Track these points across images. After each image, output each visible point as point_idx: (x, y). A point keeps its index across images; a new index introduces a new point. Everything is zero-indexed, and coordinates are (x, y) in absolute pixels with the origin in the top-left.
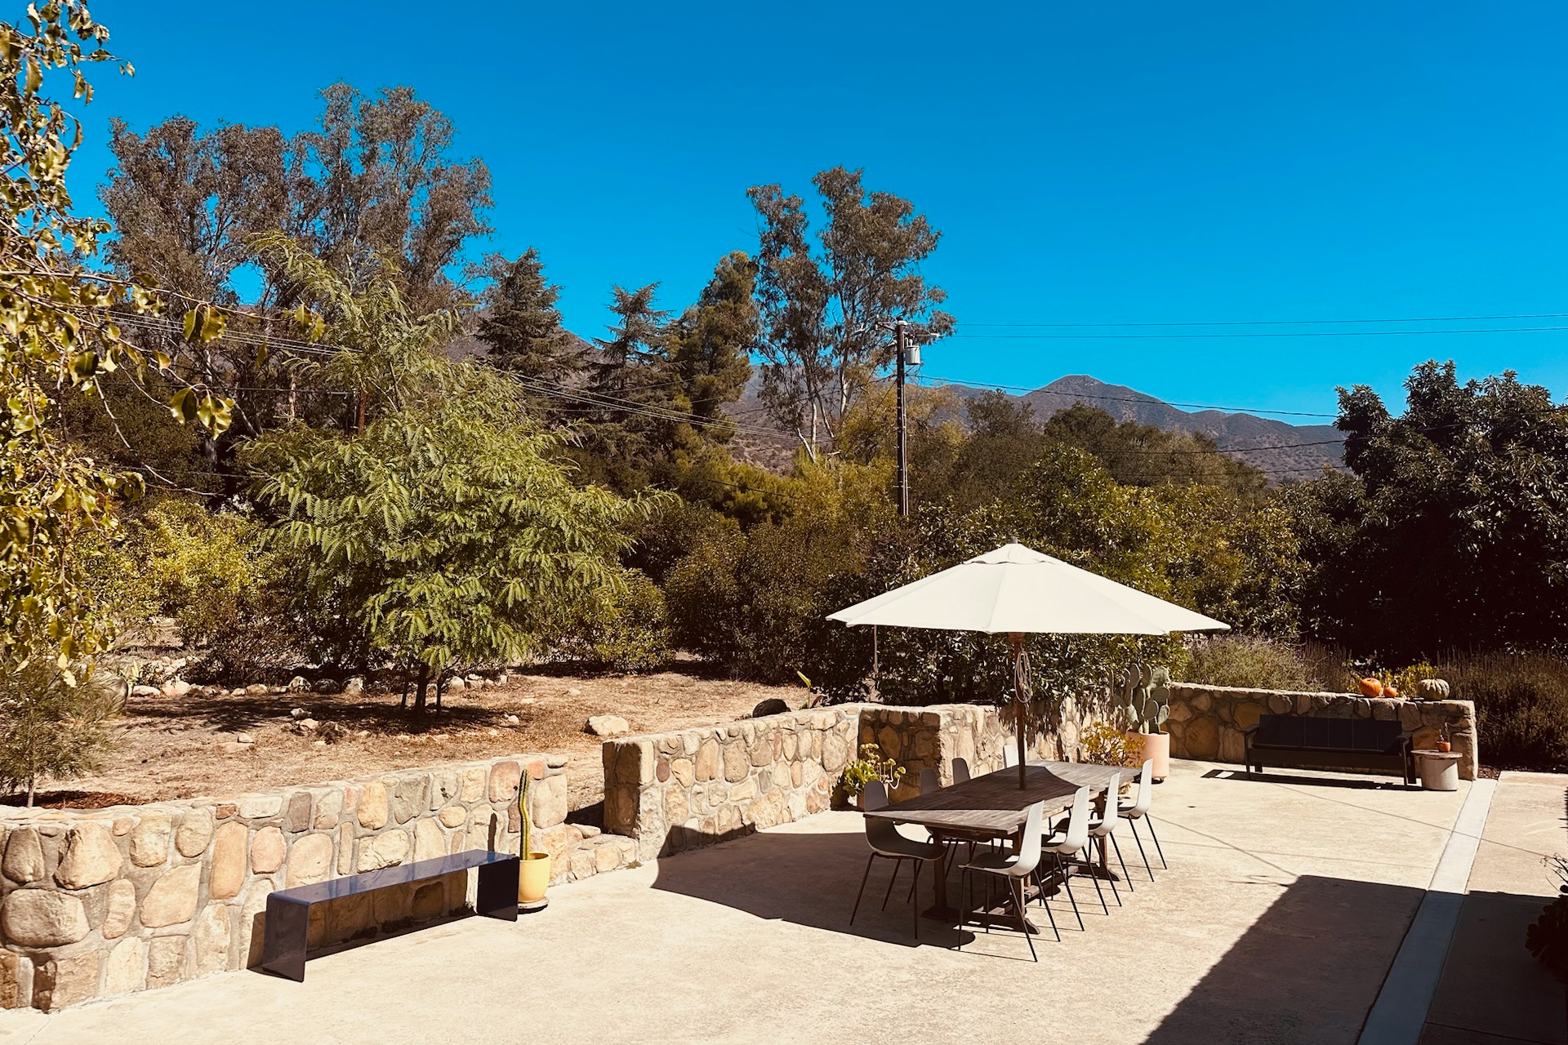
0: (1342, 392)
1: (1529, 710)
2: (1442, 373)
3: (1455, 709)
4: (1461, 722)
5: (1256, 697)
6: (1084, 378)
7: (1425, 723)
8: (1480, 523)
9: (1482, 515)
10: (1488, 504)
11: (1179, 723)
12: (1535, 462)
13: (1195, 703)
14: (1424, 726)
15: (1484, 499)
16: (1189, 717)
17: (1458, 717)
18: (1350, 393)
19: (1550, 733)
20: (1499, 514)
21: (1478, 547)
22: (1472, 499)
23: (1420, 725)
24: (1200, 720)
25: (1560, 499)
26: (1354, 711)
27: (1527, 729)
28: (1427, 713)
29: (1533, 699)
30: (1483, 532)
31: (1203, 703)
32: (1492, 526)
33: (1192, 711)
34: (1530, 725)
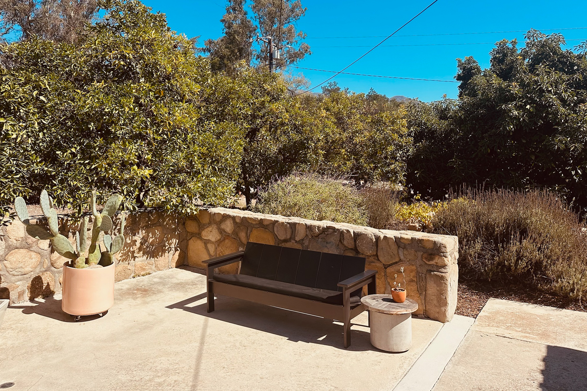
0: (459, 61)
1: (521, 242)
2: (510, 46)
3: (431, 246)
4: (437, 260)
5: (265, 223)
6: (402, 97)
7: (402, 257)
8: (516, 113)
9: (518, 108)
10: (521, 101)
11: (213, 243)
12: (555, 76)
13: (223, 226)
14: (400, 260)
15: (520, 98)
16: (218, 238)
17: (434, 255)
18: (463, 61)
19: (538, 265)
20: (528, 107)
21: (514, 127)
22: (512, 98)
23: (397, 260)
24: (227, 241)
25: (568, 98)
26: (340, 241)
27: (517, 260)
28: (404, 248)
29: (524, 233)
30: (517, 118)
31: (228, 227)
32: (523, 115)
33: (221, 233)
34: (519, 258)
